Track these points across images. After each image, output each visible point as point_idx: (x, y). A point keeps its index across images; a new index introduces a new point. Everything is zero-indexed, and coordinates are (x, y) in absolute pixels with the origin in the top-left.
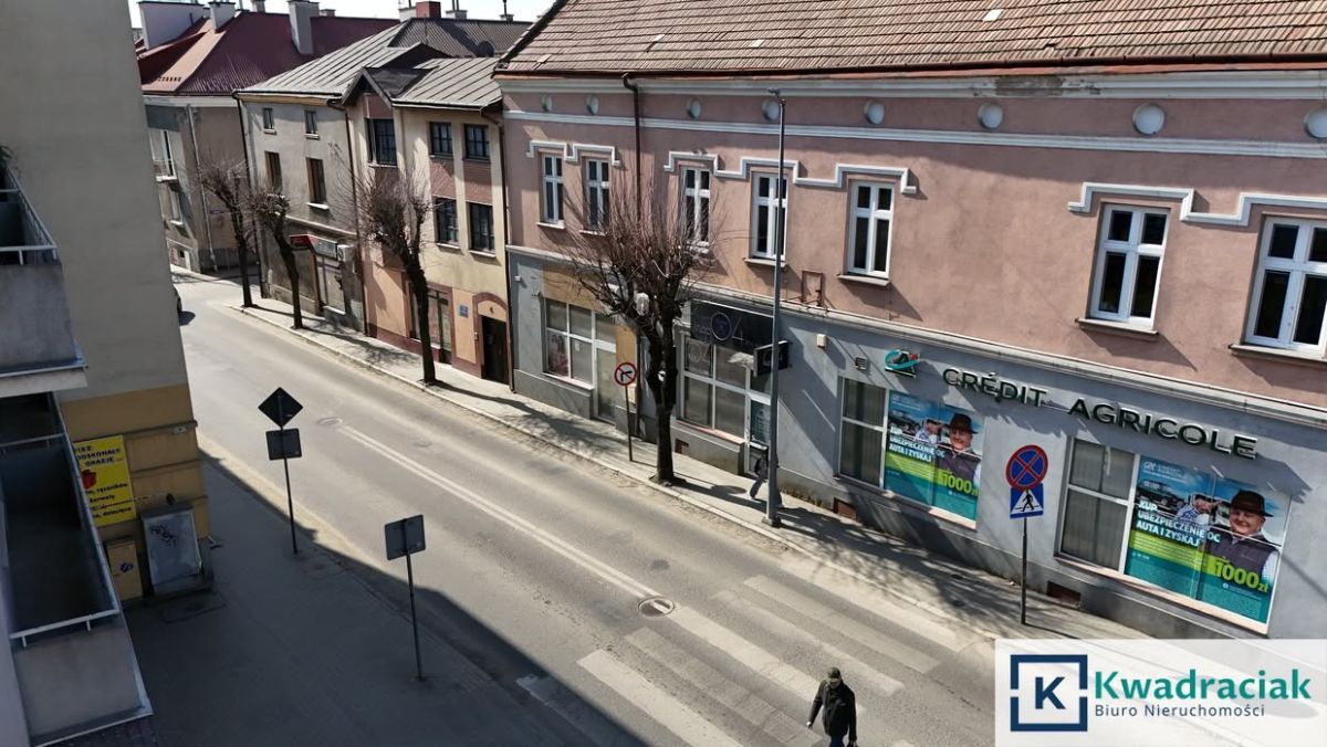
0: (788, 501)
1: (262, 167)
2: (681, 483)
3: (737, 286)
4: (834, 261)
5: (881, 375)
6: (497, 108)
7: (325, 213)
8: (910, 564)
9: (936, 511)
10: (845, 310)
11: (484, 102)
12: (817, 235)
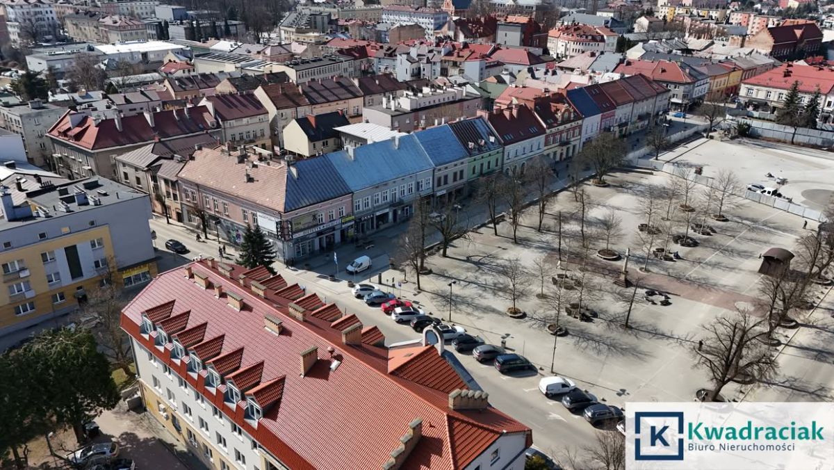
1: (123, 176)
2: (208, 239)
3: (213, 212)
4: (223, 211)
5: (229, 225)
6: (177, 181)
7: (141, 188)
10: (225, 217)
11: (174, 179)
12: (221, 209)
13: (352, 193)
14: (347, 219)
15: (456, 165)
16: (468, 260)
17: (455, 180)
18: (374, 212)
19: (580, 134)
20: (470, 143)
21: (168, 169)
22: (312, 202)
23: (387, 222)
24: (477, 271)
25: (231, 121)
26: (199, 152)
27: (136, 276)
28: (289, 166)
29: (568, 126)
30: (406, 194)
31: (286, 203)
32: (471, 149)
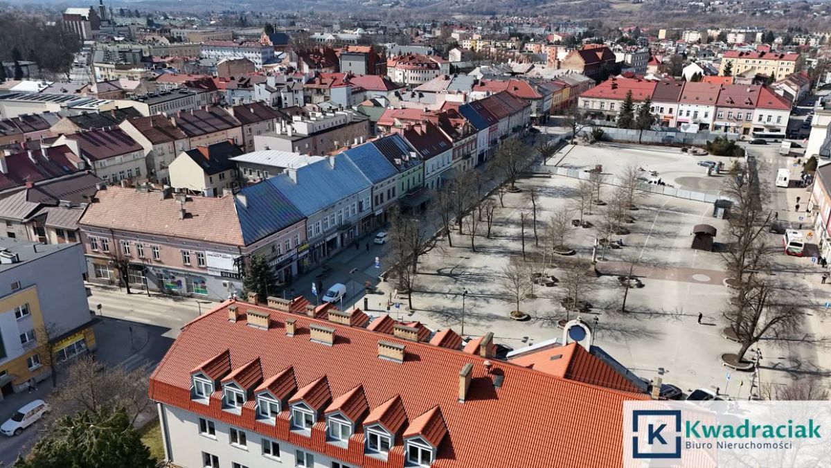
0: (150, 292)
2: (132, 293)
3: (136, 261)
4: (151, 257)
5: (162, 272)
6: (78, 229)
8: (170, 297)
9: (173, 290)
10: (155, 264)
11: (74, 227)
12: (148, 253)
13: (306, 218)
14: (303, 248)
15: (389, 182)
16: (439, 273)
17: (389, 198)
18: (325, 237)
19: (476, 147)
20: (396, 160)
21: (58, 216)
22: (270, 232)
23: (336, 247)
24: (455, 282)
25: (102, 161)
26: (103, 192)
27: (69, 347)
28: (234, 194)
29: (467, 139)
30: (350, 216)
31: (244, 236)
32: (399, 165)
